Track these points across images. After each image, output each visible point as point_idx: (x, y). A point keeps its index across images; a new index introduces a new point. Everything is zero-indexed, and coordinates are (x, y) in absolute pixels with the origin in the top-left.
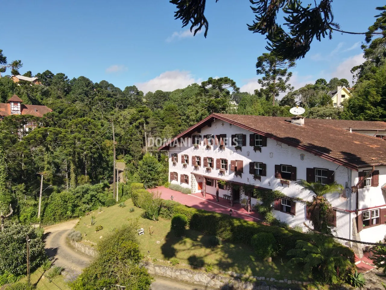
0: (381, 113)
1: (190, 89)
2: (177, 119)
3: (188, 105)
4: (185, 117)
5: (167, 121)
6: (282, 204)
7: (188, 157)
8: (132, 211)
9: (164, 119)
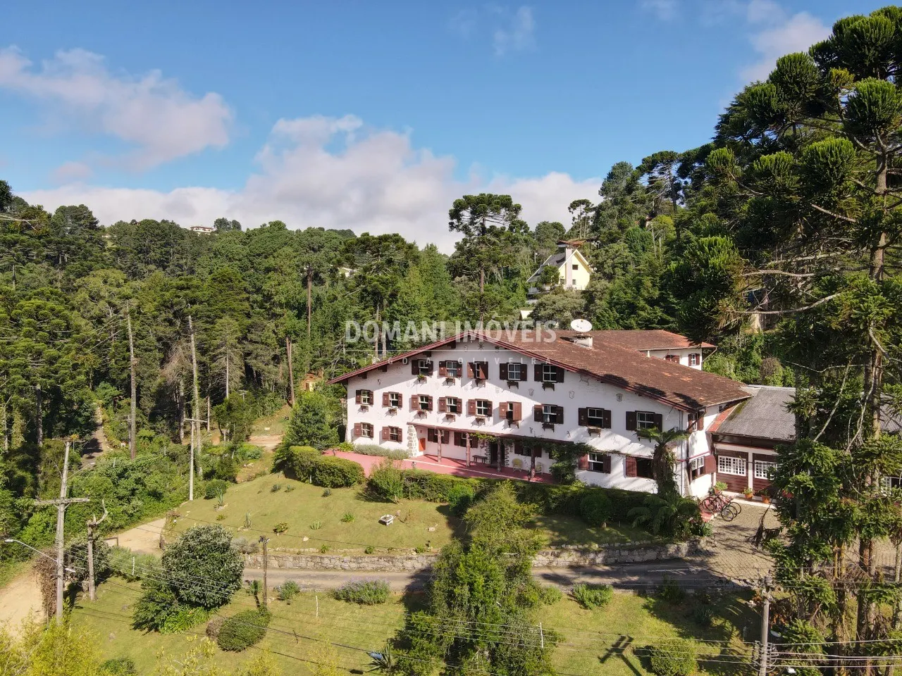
0: (660, 316)
1: (267, 234)
2: (241, 301)
3: (268, 270)
5: (220, 305)
6: (589, 460)
7: (398, 396)
8: (325, 495)
9: (212, 302)
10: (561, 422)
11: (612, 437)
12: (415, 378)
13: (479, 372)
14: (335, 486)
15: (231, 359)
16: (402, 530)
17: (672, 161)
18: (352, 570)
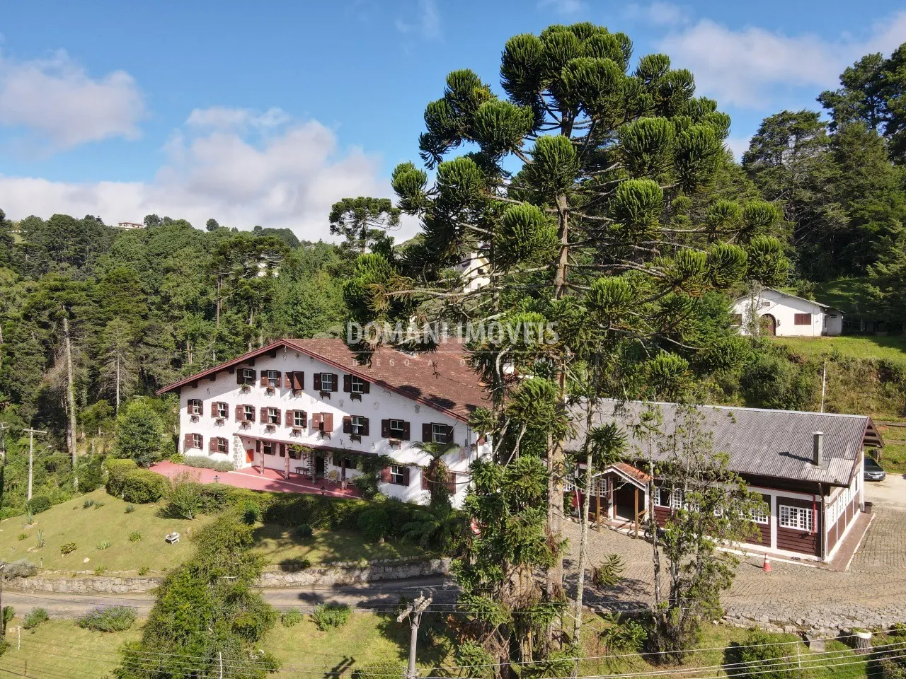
2: (137, 302)
3: (167, 270)
4: (157, 299)
5: (113, 307)
6: (391, 473)
7: (226, 406)
9: (104, 303)
10: (367, 434)
11: (410, 450)
12: (240, 388)
13: (296, 382)
14: (142, 502)
15: (122, 363)
18: (122, 593)
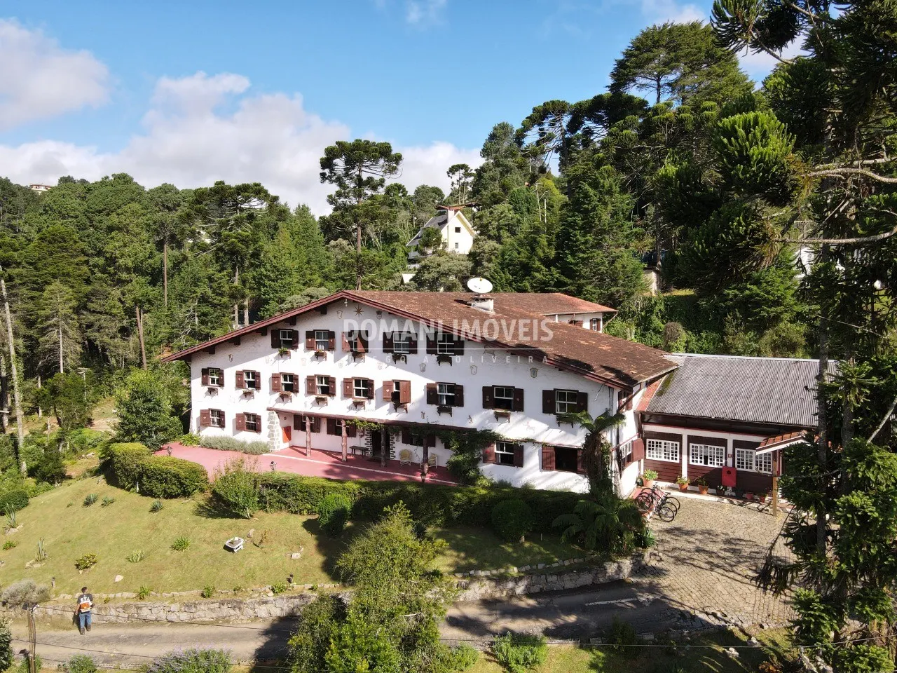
0: (557, 278)
1: (109, 188)
2: (77, 264)
3: (110, 229)
4: (101, 261)
5: (50, 269)
6: (496, 451)
7: (256, 375)
8: (154, 509)
10: (461, 404)
11: (525, 423)
12: (276, 353)
14: (170, 496)
15: (65, 332)
16: (256, 559)
17: (564, 112)
18: (182, 623)
